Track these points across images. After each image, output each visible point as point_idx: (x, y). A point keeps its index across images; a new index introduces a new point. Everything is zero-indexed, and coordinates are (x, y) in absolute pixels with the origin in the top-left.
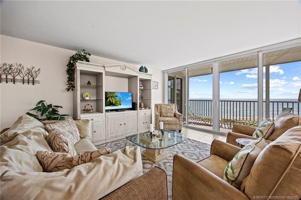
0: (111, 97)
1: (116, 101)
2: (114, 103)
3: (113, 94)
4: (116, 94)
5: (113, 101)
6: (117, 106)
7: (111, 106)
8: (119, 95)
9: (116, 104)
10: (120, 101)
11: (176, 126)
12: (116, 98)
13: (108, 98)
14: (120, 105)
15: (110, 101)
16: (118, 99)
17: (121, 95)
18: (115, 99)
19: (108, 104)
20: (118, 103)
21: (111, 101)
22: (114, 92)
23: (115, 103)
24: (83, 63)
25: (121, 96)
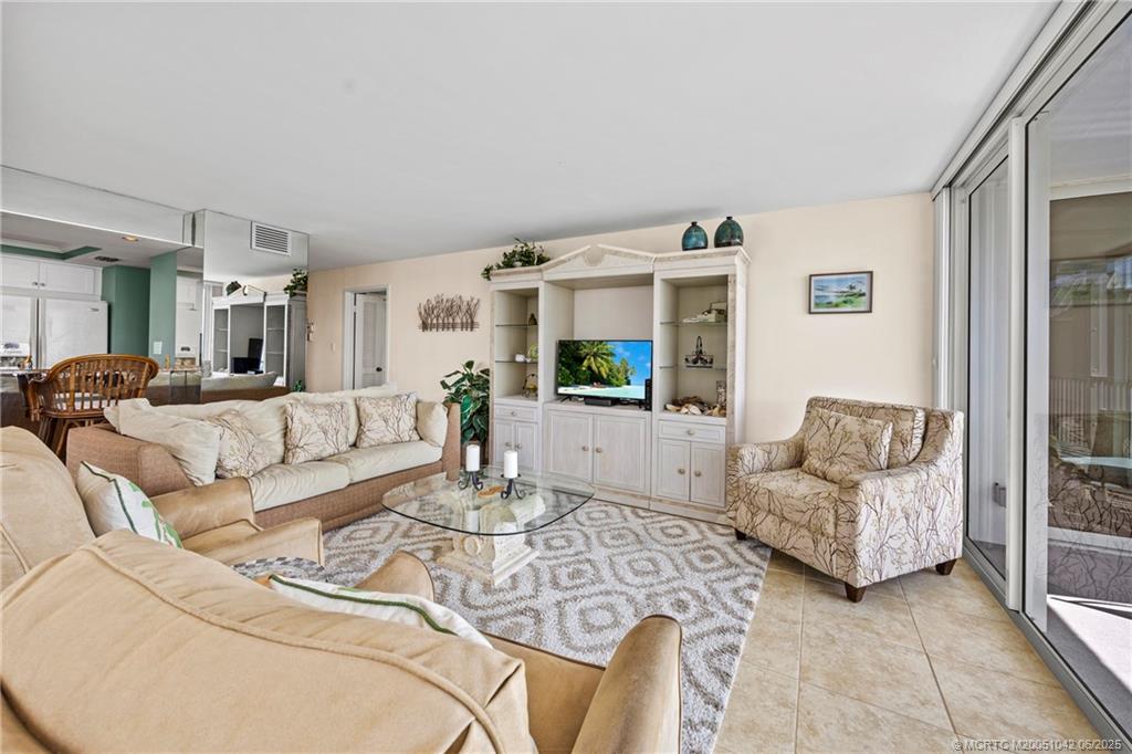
0: (595, 355)
1: (610, 370)
2: (605, 376)
3: (600, 346)
4: (609, 346)
5: (601, 369)
6: (618, 386)
7: (594, 386)
8: (619, 349)
9: (614, 381)
10: (626, 371)
11: (815, 542)
12: (610, 358)
13: (585, 358)
14: (628, 383)
15: (589, 368)
16: (616, 362)
17: (627, 350)
18: (607, 361)
19: (583, 377)
20: (619, 376)
21: (594, 368)
22: (601, 342)
23: (608, 376)
24: (515, 273)
25: (627, 354)
